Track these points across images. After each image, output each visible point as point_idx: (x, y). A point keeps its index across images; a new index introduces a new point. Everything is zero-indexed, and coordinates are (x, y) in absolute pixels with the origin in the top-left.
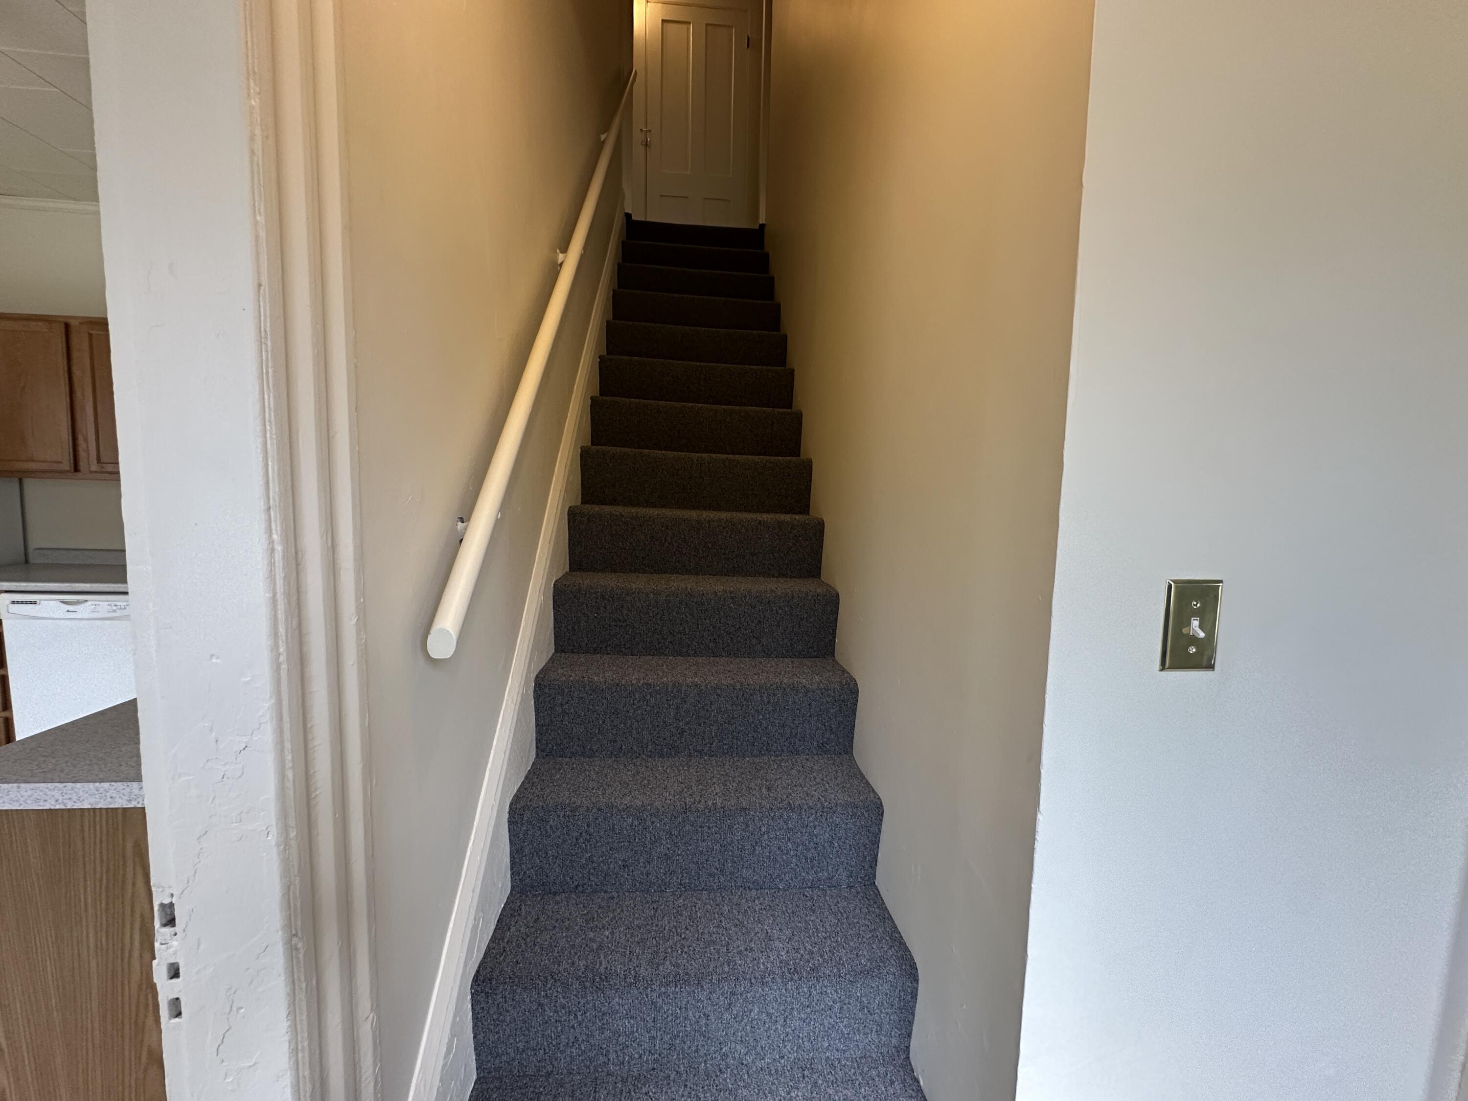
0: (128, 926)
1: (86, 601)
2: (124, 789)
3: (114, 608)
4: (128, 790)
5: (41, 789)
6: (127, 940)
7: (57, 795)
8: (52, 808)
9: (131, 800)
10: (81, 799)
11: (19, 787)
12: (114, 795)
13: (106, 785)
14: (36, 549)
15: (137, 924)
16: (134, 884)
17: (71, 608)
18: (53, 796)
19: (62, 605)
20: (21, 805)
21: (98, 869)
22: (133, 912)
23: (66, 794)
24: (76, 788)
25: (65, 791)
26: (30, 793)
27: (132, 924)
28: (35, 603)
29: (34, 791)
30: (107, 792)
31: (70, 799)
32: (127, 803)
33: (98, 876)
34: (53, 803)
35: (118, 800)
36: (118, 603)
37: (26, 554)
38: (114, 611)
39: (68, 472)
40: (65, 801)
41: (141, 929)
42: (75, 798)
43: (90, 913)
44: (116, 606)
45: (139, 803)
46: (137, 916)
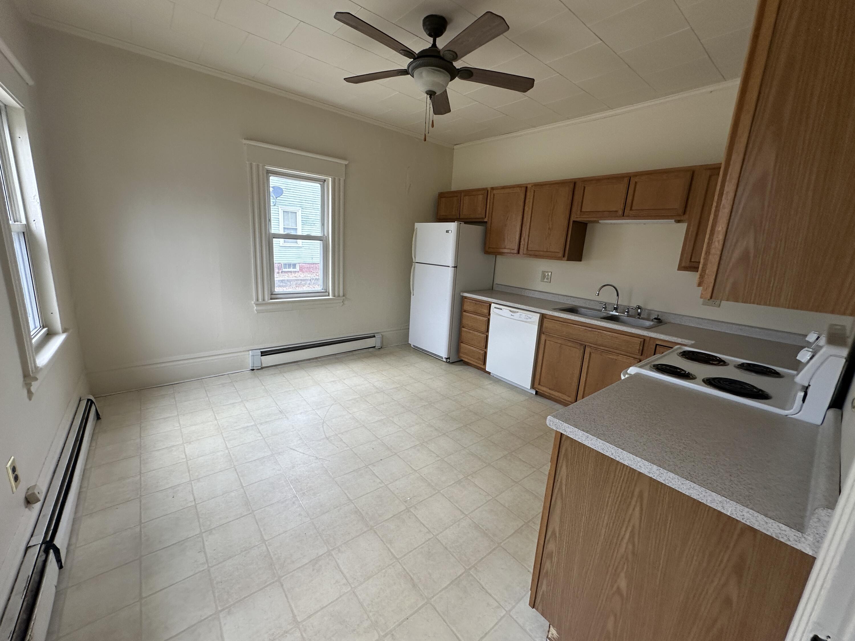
0: (625, 526)
1: (518, 312)
2: (648, 466)
3: (527, 317)
4: (650, 467)
5: (607, 445)
6: (623, 533)
7: (613, 451)
8: (609, 456)
9: (650, 473)
10: (624, 459)
11: (597, 440)
12: (642, 466)
13: (639, 459)
14: (496, 284)
15: (630, 529)
16: (634, 509)
17: (513, 314)
18: (611, 451)
19: (510, 312)
20: (595, 448)
21: (618, 492)
22: (629, 521)
23: (618, 453)
24: (623, 453)
25: (617, 452)
26: (601, 444)
27: (627, 527)
28: (501, 309)
29: (603, 445)
30: (639, 462)
31: (619, 456)
32: (648, 473)
33: (617, 495)
34: (610, 454)
35: (643, 469)
36: (529, 316)
37: (493, 287)
38: (527, 319)
39: (515, 253)
40: (616, 456)
41: (631, 532)
42: (621, 457)
43: (608, 509)
44: (528, 316)
45: (654, 476)
46: (631, 525)
